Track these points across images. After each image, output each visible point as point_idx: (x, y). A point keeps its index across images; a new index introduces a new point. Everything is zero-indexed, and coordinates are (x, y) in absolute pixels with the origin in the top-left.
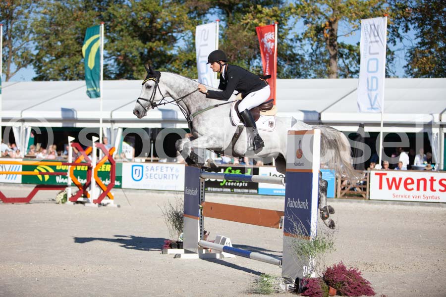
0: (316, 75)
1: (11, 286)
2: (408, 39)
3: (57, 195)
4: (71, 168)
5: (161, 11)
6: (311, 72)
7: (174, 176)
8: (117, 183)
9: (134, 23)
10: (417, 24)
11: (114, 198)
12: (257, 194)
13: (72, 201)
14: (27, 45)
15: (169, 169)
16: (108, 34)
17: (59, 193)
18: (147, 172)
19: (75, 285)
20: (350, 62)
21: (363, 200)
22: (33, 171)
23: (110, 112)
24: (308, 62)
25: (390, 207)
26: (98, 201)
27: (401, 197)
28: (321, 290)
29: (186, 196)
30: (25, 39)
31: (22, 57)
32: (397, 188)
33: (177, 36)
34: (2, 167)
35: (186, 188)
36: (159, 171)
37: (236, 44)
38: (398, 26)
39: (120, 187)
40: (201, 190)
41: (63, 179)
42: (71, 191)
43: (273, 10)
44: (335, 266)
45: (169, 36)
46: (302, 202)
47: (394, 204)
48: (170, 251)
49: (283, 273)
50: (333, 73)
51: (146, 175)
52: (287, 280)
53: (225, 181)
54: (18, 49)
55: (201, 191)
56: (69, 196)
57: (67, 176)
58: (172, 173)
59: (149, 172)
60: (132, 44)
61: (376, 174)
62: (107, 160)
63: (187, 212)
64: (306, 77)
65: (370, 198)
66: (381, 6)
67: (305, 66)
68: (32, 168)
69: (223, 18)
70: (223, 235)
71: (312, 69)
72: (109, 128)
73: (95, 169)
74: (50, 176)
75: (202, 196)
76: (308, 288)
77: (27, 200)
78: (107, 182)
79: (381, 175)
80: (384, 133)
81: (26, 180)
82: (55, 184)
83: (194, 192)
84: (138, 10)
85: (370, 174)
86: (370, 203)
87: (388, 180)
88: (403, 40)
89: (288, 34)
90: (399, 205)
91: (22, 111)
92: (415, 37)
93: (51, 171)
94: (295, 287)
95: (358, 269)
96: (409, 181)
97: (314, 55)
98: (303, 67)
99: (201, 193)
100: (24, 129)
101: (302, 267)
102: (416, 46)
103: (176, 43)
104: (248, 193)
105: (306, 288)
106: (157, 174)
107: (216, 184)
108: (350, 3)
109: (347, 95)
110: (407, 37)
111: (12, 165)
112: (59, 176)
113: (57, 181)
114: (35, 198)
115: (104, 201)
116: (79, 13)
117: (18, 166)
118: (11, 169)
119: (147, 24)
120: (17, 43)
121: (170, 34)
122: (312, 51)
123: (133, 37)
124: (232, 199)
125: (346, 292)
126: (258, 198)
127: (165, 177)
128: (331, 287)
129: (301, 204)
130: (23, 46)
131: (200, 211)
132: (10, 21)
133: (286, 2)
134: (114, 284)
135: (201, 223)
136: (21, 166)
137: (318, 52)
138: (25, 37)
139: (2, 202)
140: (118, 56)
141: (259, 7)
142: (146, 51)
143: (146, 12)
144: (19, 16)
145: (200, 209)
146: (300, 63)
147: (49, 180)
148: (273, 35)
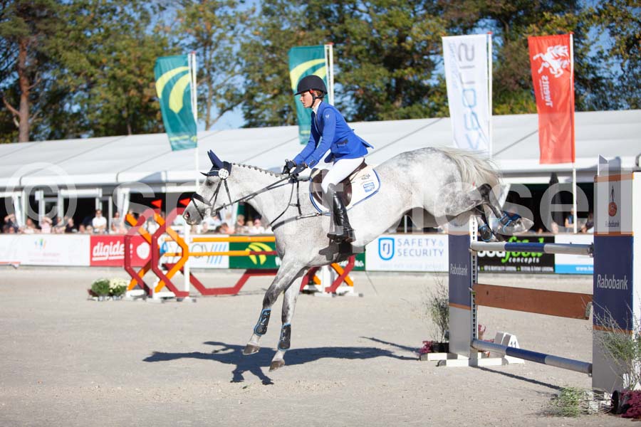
0: (629, 106)
1: (203, 412)
5: (412, 26)
6: (623, 102)
7: (438, 252)
8: (357, 264)
9: (375, 46)
11: (354, 283)
12: (554, 273)
14: (232, 81)
15: (430, 242)
16: (341, 60)
18: (399, 247)
19: (294, 408)
22: (244, 249)
24: (617, 88)
26: (332, 289)
29: (453, 278)
30: (230, 73)
31: (226, 98)
33: (435, 61)
34: (202, 247)
35: (452, 265)
36: (415, 246)
37: (518, 67)
39: (363, 269)
40: (472, 268)
43: (566, 18)
45: (426, 60)
46: (618, 280)
48: (432, 356)
49: (593, 386)
51: (399, 251)
52: (598, 395)
53: (508, 253)
54: (219, 87)
58: (434, 248)
59: (402, 248)
60: (377, 72)
63: (452, 300)
64: (616, 109)
67: (614, 95)
68: (243, 246)
69: (497, 32)
70: (506, 331)
71: (624, 98)
74: (267, 257)
75: (474, 276)
76: (631, 406)
77: (234, 291)
78: (344, 263)
81: (235, 263)
82: (273, 267)
83: (463, 271)
84: (381, 26)
89: (590, 50)
93: (268, 249)
94: (612, 405)
97: (624, 79)
98: (611, 96)
99: (472, 273)
101: (622, 376)
103: (434, 70)
104: (541, 272)
105: (627, 406)
107: (496, 261)
111: (219, 243)
114: (244, 288)
115: (339, 290)
116: (302, 34)
117: (224, 243)
118: (214, 248)
119: (395, 44)
120: (219, 78)
121: (426, 57)
122: (621, 73)
123: (374, 64)
124: (519, 280)
126: (555, 279)
127: (425, 253)
129: (617, 282)
130: (228, 82)
131: (472, 297)
132: (208, 48)
133: (584, 7)
134: (350, 407)
135: (474, 315)
136: (227, 244)
137: (630, 75)
138: (230, 70)
139: (200, 294)
140: (356, 90)
141: (547, 15)
142: (393, 82)
143: (392, 28)
144: (221, 42)
145: (472, 295)
146: (606, 90)
147: (265, 263)
148: (566, 50)
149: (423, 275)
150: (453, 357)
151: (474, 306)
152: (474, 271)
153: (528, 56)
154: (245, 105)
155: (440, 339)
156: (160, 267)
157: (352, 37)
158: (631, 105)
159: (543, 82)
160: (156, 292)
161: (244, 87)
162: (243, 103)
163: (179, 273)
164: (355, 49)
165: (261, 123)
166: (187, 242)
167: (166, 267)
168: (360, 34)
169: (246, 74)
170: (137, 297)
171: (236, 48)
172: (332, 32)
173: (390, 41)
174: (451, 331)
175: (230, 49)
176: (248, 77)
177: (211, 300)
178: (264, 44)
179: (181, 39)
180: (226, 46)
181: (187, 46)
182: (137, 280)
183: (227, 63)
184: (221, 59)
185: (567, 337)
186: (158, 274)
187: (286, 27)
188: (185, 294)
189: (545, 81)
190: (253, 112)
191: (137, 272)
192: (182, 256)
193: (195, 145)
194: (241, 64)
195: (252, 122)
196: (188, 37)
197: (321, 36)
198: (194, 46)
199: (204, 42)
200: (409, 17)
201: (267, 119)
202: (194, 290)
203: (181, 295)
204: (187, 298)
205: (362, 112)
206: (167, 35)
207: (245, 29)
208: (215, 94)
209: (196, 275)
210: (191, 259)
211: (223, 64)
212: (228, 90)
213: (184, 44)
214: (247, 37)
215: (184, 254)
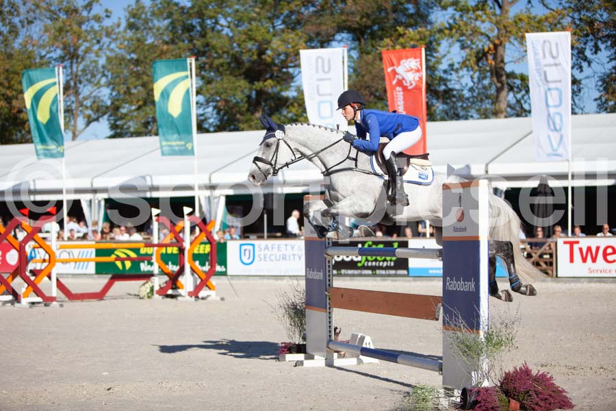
0: (478, 116)
2: (598, 64)
3: (141, 287)
4: (157, 251)
5: (271, 40)
6: (473, 112)
7: (296, 257)
8: (218, 268)
9: (237, 60)
10: (609, 43)
11: (216, 287)
12: (408, 275)
13: (160, 295)
14: (99, 92)
15: (289, 248)
16: (203, 73)
17: (144, 284)
18: (259, 253)
20: (523, 97)
21: (550, 279)
22: (110, 256)
23: (208, 175)
24: (468, 99)
25: (586, 285)
26: (195, 294)
27: (599, 272)
28: (498, 403)
29: (309, 282)
30: (96, 85)
31: (92, 110)
32: (594, 260)
33: (293, 73)
34: (69, 254)
35: (308, 270)
36: (275, 251)
37: (373, 80)
38: (584, 47)
39: (224, 274)
40: (327, 272)
41: (149, 266)
42: (158, 282)
43: (419, 32)
44: (516, 369)
45: (284, 73)
46: (466, 283)
47: (590, 282)
49: (444, 383)
50: (502, 112)
51: (259, 256)
52: (449, 392)
53: (364, 257)
54: (85, 98)
55: (328, 274)
56: (157, 288)
57: (152, 261)
58: (294, 253)
59: (262, 253)
60: (238, 84)
61: (565, 243)
62: (205, 238)
63: (309, 303)
64: (466, 118)
65: (559, 276)
66: (561, 21)
67: (465, 105)
68: (109, 252)
69: (353, 46)
70: (361, 332)
71: (474, 108)
72: (207, 196)
73: (189, 251)
74: (132, 263)
75: (329, 280)
76: (480, 402)
77: (100, 296)
78: (207, 268)
79: (571, 244)
80: (573, 188)
81: (101, 269)
82: (138, 273)
83: (319, 276)
84: (242, 39)
85: (556, 243)
86: (558, 282)
87: (581, 250)
88: (592, 65)
89: (441, 63)
90: (598, 284)
91: (93, 179)
92: (608, 60)
93: (133, 255)
94: (461, 402)
95: (548, 373)
96: (609, 251)
97: (474, 91)
98: (462, 106)
99: (327, 277)
100: (97, 201)
101: (470, 373)
102: (608, 72)
103: (293, 82)
104: (395, 275)
105: (476, 402)
106: (272, 255)
107: (352, 265)
108: (520, 20)
109: (520, 140)
110: (597, 60)
111: (86, 250)
112: (144, 262)
113: (142, 269)
114: (110, 293)
115: (202, 294)
116: (165, 47)
117: (90, 250)
118: (81, 253)
119: (255, 57)
120: (86, 90)
122: (471, 84)
123: (235, 76)
124: (375, 283)
125: (532, 406)
126: (410, 281)
127: (284, 258)
128: (511, 400)
129: (465, 285)
130: (93, 94)
131: (328, 300)
132: (75, 61)
133: (436, 22)
134: (210, 407)
135: (330, 317)
136: (94, 251)
137: (480, 86)
138: (96, 82)
139: (67, 299)
140: (217, 101)
141: (400, 29)
142: (254, 94)
143: (252, 42)
144: (87, 55)
145: (328, 298)
146: (457, 101)
147: (130, 268)
148: (419, 63)
149: (282, 279)
150: (311, 357)
151: (330, 308)
152: (329, 275)
153: (383, 69)
154: (110, 116)
155: (297, 340)
156: (28, 274)
157: (213, 51)
158: (481, 115)
159: (398, 93)
160: (24, 297)
161: (109, 98)
162: (109, 114)
163: (46, 279)
164: (217, 62)
165: (126, 133)
166: (54, 248)
167: (34, 272)
168: (221, 48)
169: (111, 87)
170: (5, 303)
171: (102, 61)
172: (194, 45)
173: (251, 54)
174: (307, 332)
175: (96, 62)
176: (113, 89)
177: (78, 304)
178: (128, 57)
179: (48, 52)
180: (92, 59)
181: (55, 60)
182: (6, 286)
183: (94, 76)
184: (88, 72)
185: (419, 337)
186: (26, 279)
187: (150, 41)
188: (53, 299)
189: (399, 91)
190: (118, 123)
191: (6, 278)
192: (49, 262)
193: (62, 155)
194: (107, 76)
195: (118, 132)
196: (55, 50)
197: (184, 50)
198: (62, 59)
199: (71, 55)
200: (268, 32)
201: (132, 130)
202: (62, 296)
203: (48, 300)
204: (54, 303)
205: (223, 123)
206: (35, 49)
207: (110, 43)
208: (82, 105)
209: (62, 281)
210: (58, 265)
211: (89, 76)
212: (94, 102)
213: (52, 57)
214: (112, 50)
215: (51, 260)
